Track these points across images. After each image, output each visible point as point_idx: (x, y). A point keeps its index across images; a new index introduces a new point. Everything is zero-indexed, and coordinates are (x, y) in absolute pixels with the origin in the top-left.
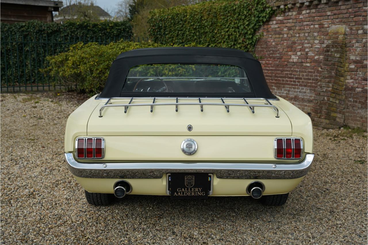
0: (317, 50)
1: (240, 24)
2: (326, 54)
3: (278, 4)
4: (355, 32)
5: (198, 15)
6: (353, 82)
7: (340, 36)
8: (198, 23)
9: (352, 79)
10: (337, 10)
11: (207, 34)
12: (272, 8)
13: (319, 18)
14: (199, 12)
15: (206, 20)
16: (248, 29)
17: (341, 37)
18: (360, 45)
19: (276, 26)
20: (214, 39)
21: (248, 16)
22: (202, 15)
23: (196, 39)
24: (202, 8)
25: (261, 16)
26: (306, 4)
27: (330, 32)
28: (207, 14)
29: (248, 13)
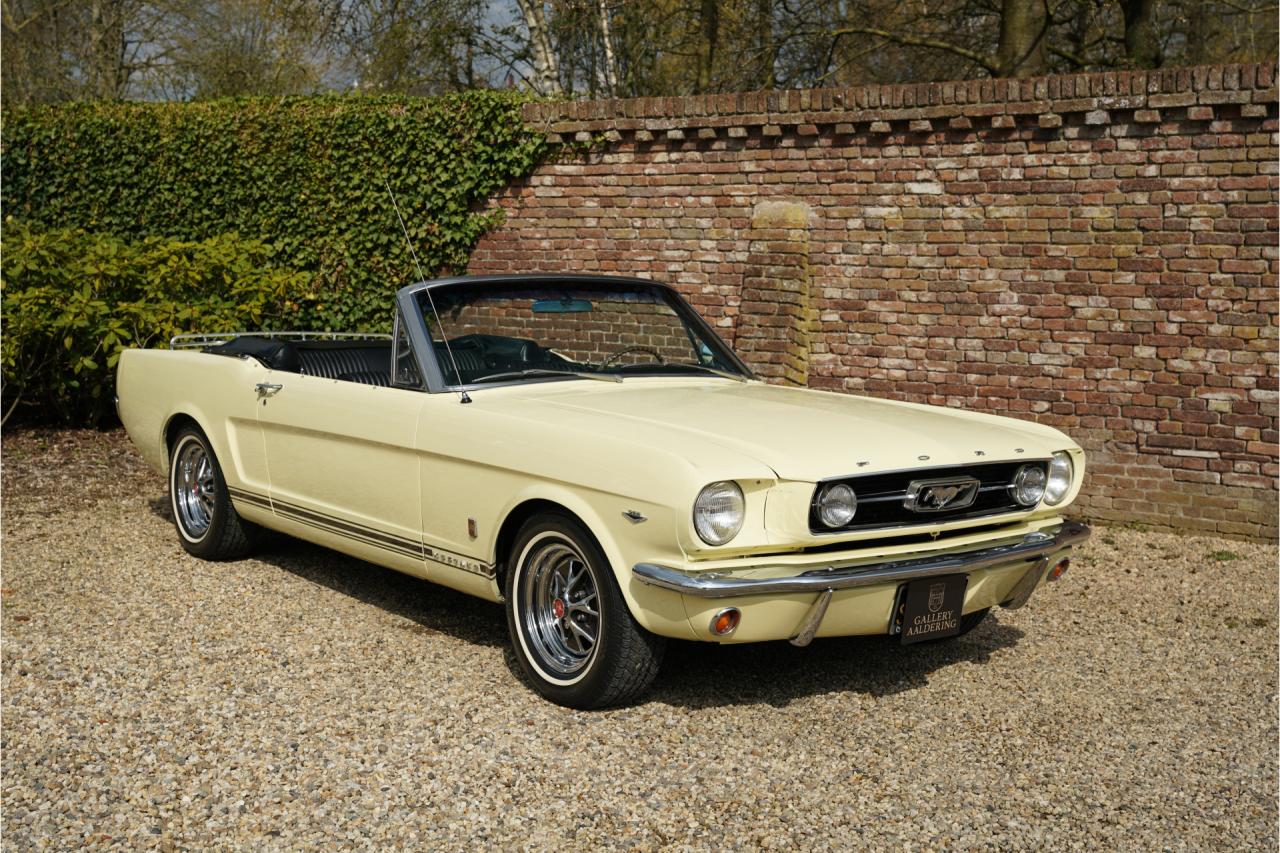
0: (708, 267)
1: (415, 178)
2: (751, 282)
3: (564, 126)
4: (839, 223)
5: (217, 138)
6: (834, 361)
8: (219, 165)
9: (831, 351)
10: (777, 160)
11: (264, 203)
12: (544, 137)
13: (713, 176)
14: (221, 127)
15: (255, 159)
16: (448, 196)
17: (795, 234)
18: (855, 259)
19: (554, 192)
20: (295, 221)
21: (449, 155)
22: (235, 140)
23: (208, 218)
24: (234, 118)
25: (500, 160)
26: (672, 134)
27: (759, 220)
28: (259, 137)
29: (447, 146)
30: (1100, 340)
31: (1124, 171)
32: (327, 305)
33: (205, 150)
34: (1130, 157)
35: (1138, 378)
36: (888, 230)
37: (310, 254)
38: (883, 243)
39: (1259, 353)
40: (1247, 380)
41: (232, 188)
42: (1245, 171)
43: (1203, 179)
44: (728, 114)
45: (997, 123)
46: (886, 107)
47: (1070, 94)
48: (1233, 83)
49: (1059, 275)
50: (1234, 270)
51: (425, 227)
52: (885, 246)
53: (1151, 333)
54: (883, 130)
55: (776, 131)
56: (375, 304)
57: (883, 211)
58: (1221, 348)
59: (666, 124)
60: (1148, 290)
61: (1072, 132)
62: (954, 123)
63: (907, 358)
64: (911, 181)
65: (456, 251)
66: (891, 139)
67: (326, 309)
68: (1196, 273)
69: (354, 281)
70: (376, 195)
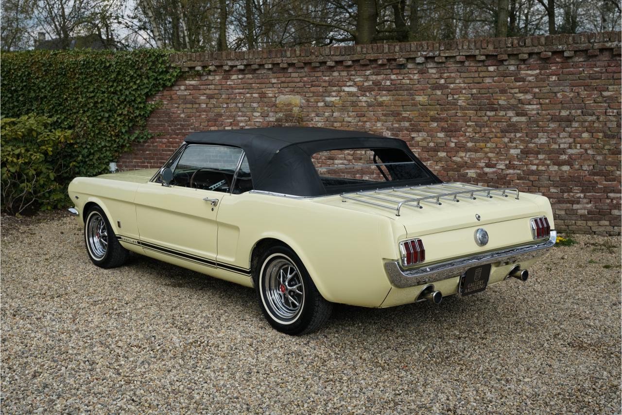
0: (257, 124)
1: (120, 88)
3: (189, 64)
4: (314, 104)
5: (20, 70)
7: (294, 108)
8: (22, 82)
10: (286, 77)
11: (45, 99)
12: (180, 68)
13: (258, 85)
14: (21, 65)
15: (40, 79)
16: (137, 95)
17: (296, 110)
18: (322, 119)
19: (186, 93)
20: (62, 107)
21: (136, 77)
22: (30, 71)
23: (17, 106)
24: (28, 61)
25: (160, 79)
26: (239, 67)
27: (279, 104)
28: (41, 69)
29: (135, 73)
30: (424, 150)
31: (432, 81)
32: (80, 145)
33: (14, 76)
34: (433, 76)
35: (440, 165)
36: (335, 106)
37: (70, 122)
38: (333, 112)
39: (487, 153)
40: (482, 164)
41: (29, 92)
42: (478, 81)
43: (462, 85)
44: (265, 58)
45: (380, 62)
46: (333, 55)
47: (409, 50)
48: (472, 46)
49: (407, 124)
50: (475, 120)
51: (126, 109)
52: (334, 114)
53: (444, 147)
54: (332, 65)
55: (285, 66)
56: (103, 144)
57: (333, 99)
58: (472, 152)
59: (237, 63)
60: (443, 129)
61: (410, 66)
62: (362, 62)
63: (345, 159)
64: (344, 86)
65: (141, 119)
66: (335, 69)
67: (79, 147)
68: (461, 122)
69: (92, 134)
70: (102, 95)
